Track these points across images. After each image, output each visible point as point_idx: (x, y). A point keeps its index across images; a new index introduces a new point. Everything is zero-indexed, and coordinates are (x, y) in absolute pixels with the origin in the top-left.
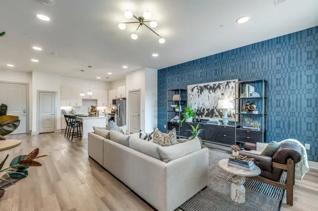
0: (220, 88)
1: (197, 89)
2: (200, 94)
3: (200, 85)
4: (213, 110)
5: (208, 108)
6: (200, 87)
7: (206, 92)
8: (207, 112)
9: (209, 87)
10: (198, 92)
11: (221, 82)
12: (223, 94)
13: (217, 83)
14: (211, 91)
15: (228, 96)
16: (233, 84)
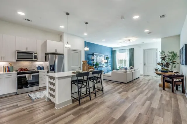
5: (99, 62)
8: (99, 64)
11: (102, 54)
15: (103, 59)
16: (104, 56)
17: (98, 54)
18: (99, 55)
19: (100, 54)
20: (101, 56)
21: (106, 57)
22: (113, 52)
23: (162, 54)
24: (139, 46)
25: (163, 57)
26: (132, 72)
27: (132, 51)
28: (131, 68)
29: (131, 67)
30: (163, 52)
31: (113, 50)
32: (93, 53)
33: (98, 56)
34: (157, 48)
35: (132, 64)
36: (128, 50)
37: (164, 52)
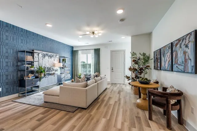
0: (53, 57)
1: (42, 54)
2: (43, 58)
3: (43, 52)
4: (50, 68)
5: (48, 67)
6: (44, 54)
7: (47, 57)
8: (47, 69)
9: (48, 55)
10: (42, 57)
11: (54, 54)
12: (54, 60)
13: (52, 54)
14: (49, 58)
15: (56, 61)
16: (57, 56)
17: (45, 53)
18: (47, 54)
19: (50, 54)
20: (51, 57)
21: (62, 59)
22: (74, 53)
23: (133, 56)
24: (105, 45)
25: (136, 60)
26: (97, 83)
27: (97, 52)
28: (97, 76)
29: (97, 73)
30: (133, 54)
31: (74, 50)
32: (33, 50)
33: (44, 56)
34: (125, 50)
35: (98, 70)
36: (93, 51)
37: (135, 54)
